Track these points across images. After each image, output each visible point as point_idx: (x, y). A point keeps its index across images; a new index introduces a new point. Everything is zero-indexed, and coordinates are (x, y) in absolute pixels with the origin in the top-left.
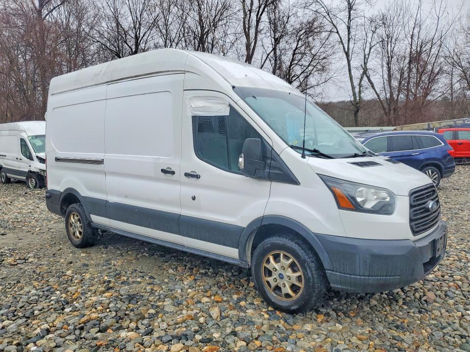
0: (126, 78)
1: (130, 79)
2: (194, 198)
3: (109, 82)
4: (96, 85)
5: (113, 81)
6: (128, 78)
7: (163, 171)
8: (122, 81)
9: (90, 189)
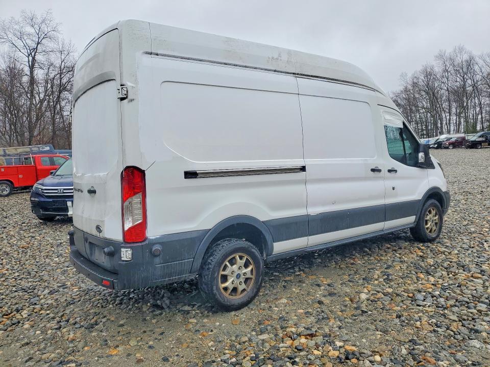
0: (321, 77)
1: (326, 80)
2: (393, 189)
3: (298, 74)
4: (275, 71)
5: (304, 75)
6: (324, 78)
7: (373, 170)
8: (316, 79)
9: (274, 208)
